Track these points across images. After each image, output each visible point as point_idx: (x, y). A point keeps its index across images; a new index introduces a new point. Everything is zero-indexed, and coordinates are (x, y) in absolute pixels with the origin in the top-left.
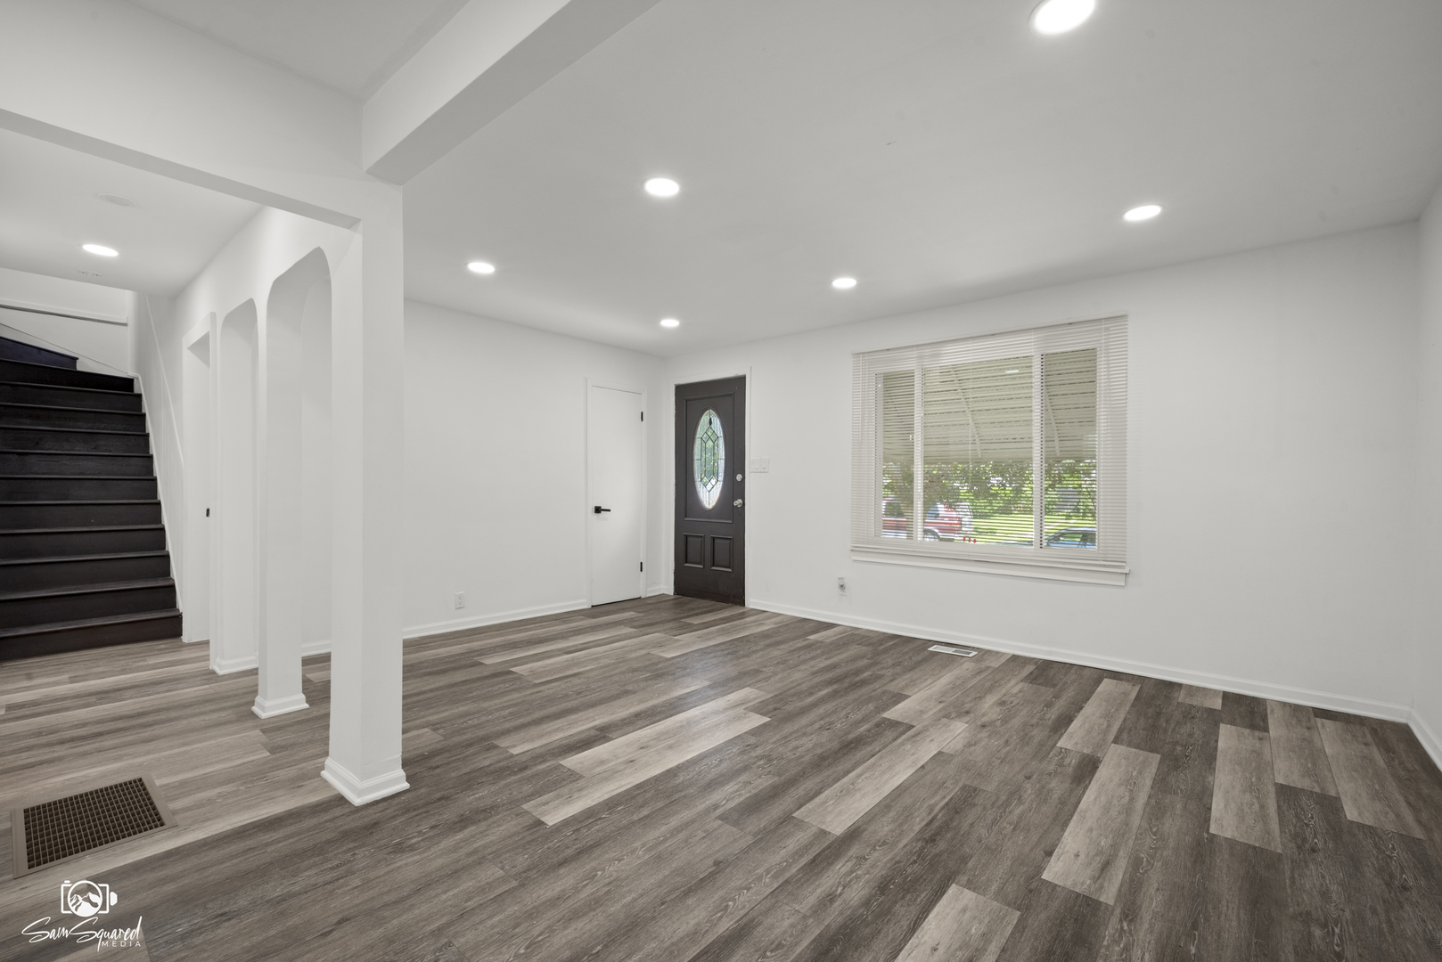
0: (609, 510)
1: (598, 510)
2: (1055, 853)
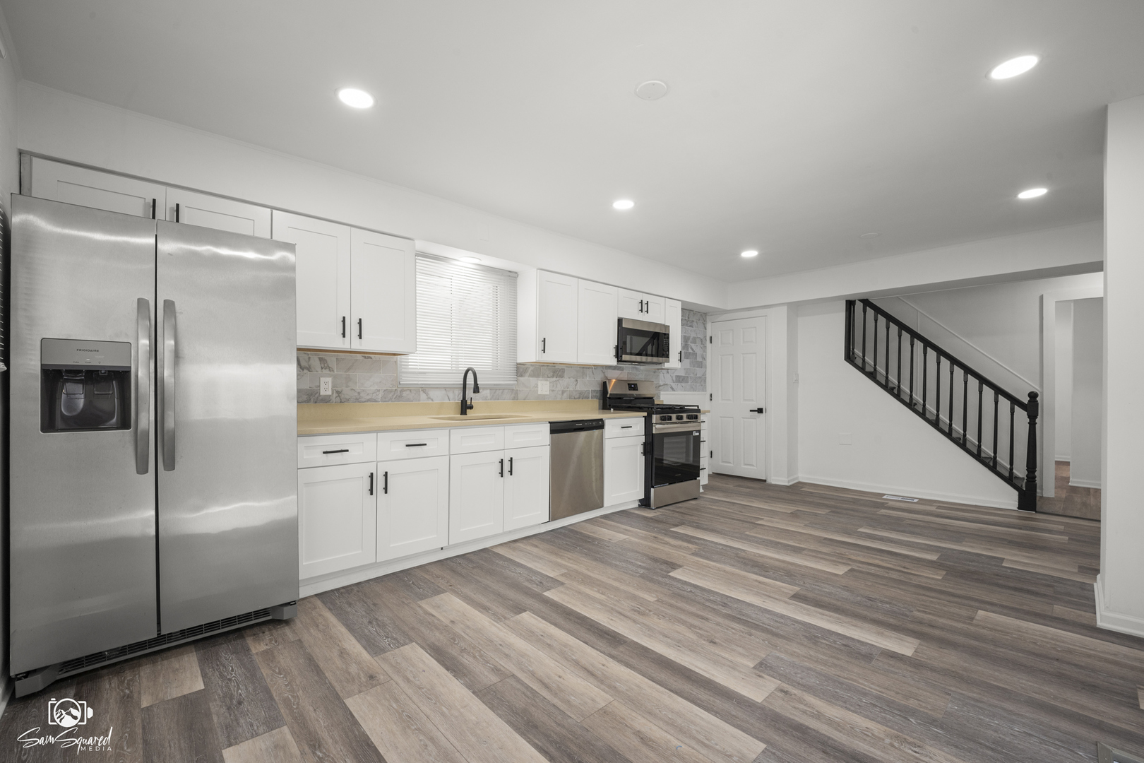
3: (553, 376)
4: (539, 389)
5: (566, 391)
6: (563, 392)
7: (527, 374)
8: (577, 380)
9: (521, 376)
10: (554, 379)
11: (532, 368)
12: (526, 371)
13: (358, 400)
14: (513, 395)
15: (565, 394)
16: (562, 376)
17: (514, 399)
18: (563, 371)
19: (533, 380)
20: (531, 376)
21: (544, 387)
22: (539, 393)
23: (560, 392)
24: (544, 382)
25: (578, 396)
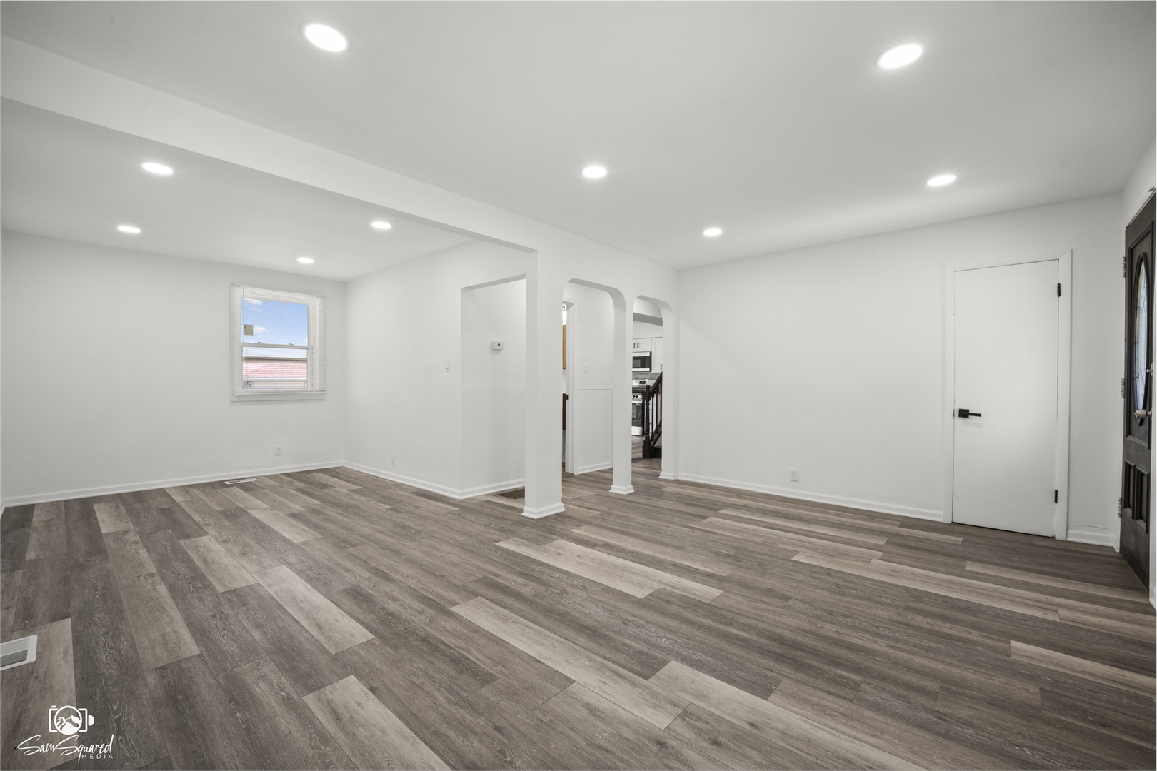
0: (979, 415)
1: (964, 414)
2: (370, 693)
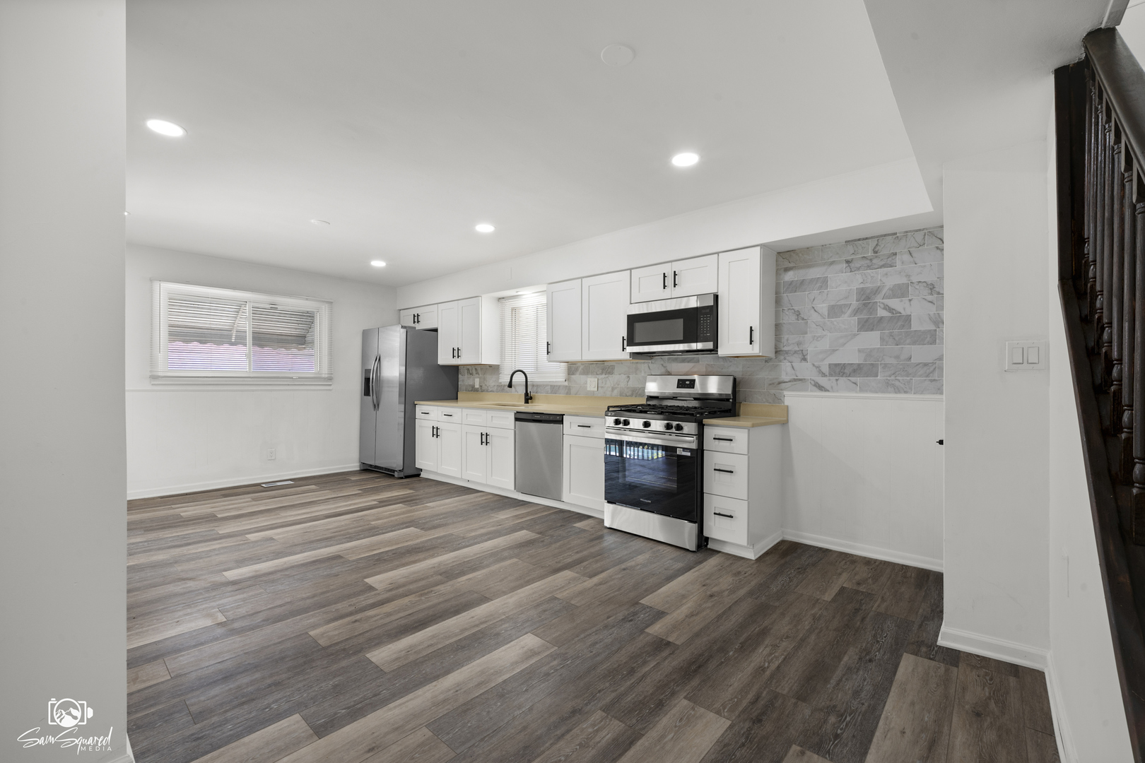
3: (602, 374)
4: (588, 385)
5: (616, 388)
6: (613, 389)
7: (578, 373)
8: (628, 377)
9: (573, 374)
10: (603, 376)
11: (582, 367)
12: (577, 369)
13: (487, 391)
14: (567, 391)
15: (616, 391)
16: (611, 373)
17: (567, 394)
18: (613, 367)
19: (583, 377)
20: (581, 374)
21: (591, 383)
22: (588, 389)
23: (610, 389)
24: (593, 379)
25: (630, 393)
